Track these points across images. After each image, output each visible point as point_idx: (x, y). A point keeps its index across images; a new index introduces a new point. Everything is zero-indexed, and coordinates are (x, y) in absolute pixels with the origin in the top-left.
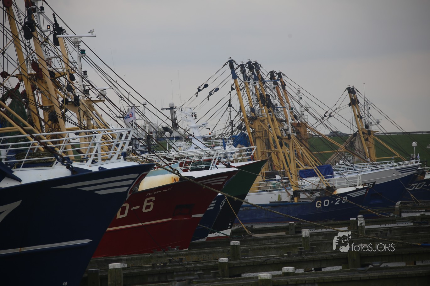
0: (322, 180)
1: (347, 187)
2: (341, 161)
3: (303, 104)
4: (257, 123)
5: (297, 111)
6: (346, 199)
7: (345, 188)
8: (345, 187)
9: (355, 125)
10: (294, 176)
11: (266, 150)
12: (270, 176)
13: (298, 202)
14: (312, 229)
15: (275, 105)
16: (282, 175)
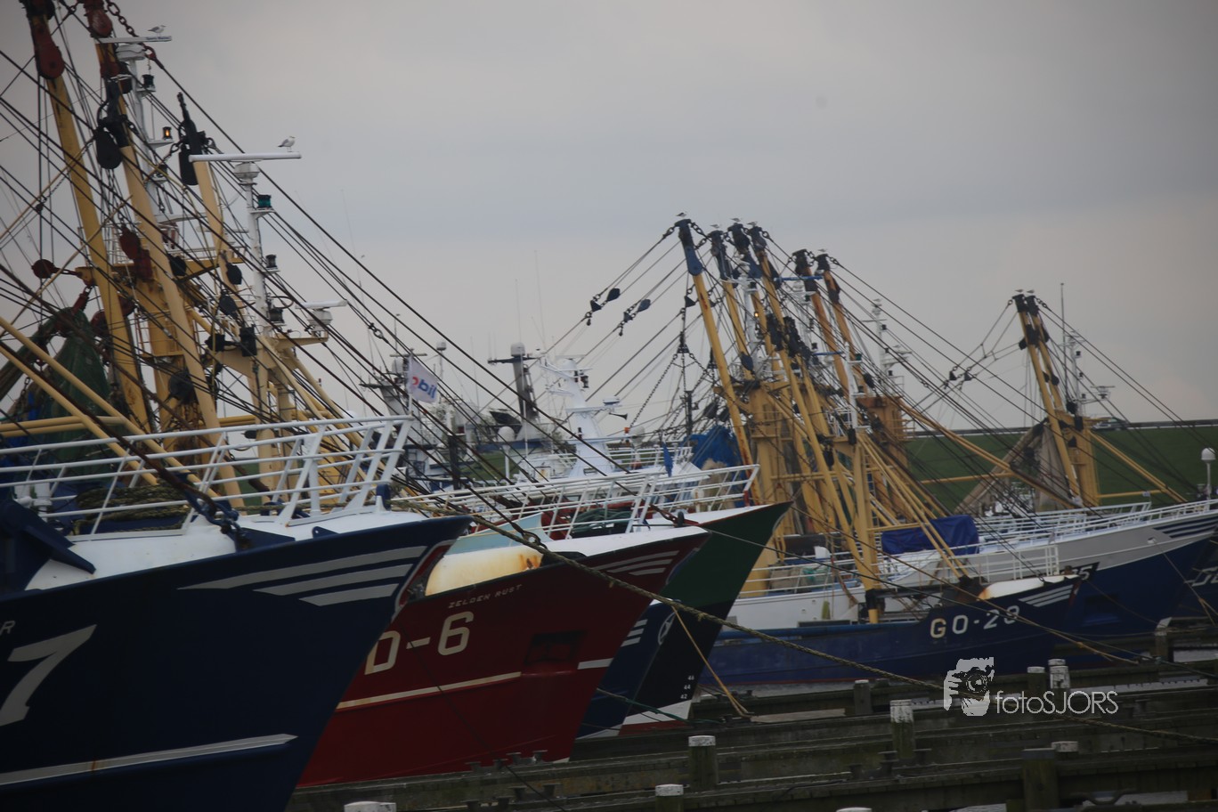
0: (947, 559)
1: (1018, 578)
2: (1000, 505)
3: (891, 342)
4: (760, 399)
5: (873, 364)
6: (1016, 613)
7: (1013, 582)
8: (1013, 579)
9: (1039, 401)
10: (866, 550)
11: (787, 476)
12: (800, 548)
13: (879, 621)
14: (921, 700)
15: (810, 347)
16: (833, 546)
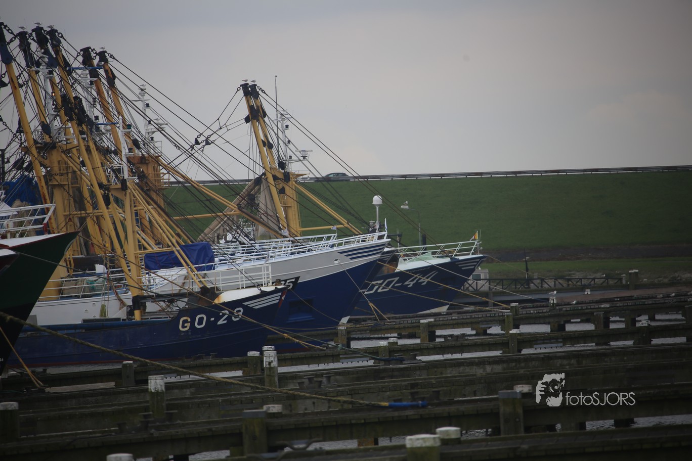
0: (192, 274)
1: (242, 288)
2: (230, 235)
3: (153, 117)
4: (56, 156)
5: (139, 132)
6: (241, 313)
7: (238, 290)
8: (238, 289)
9: (258, 160)
10: (133, 267)
11: (76, 213)
12: (85, 265)
13: (142, 319)
14: (170, 375)
15: (94, 119)
16: (109, 264)
